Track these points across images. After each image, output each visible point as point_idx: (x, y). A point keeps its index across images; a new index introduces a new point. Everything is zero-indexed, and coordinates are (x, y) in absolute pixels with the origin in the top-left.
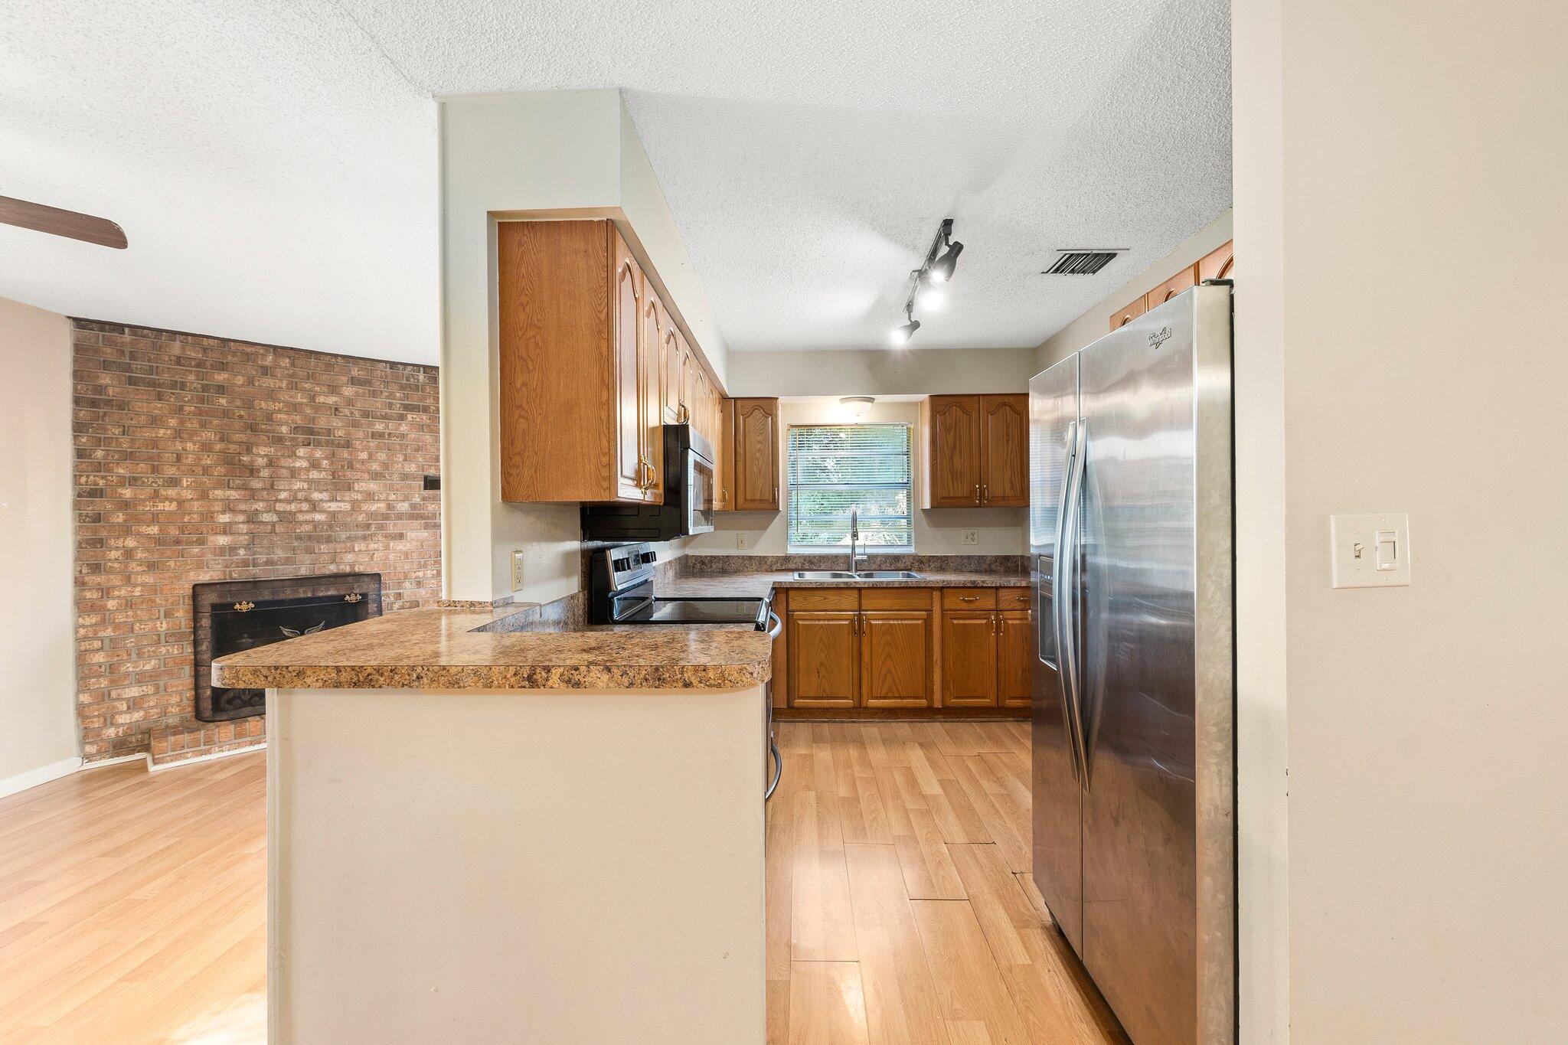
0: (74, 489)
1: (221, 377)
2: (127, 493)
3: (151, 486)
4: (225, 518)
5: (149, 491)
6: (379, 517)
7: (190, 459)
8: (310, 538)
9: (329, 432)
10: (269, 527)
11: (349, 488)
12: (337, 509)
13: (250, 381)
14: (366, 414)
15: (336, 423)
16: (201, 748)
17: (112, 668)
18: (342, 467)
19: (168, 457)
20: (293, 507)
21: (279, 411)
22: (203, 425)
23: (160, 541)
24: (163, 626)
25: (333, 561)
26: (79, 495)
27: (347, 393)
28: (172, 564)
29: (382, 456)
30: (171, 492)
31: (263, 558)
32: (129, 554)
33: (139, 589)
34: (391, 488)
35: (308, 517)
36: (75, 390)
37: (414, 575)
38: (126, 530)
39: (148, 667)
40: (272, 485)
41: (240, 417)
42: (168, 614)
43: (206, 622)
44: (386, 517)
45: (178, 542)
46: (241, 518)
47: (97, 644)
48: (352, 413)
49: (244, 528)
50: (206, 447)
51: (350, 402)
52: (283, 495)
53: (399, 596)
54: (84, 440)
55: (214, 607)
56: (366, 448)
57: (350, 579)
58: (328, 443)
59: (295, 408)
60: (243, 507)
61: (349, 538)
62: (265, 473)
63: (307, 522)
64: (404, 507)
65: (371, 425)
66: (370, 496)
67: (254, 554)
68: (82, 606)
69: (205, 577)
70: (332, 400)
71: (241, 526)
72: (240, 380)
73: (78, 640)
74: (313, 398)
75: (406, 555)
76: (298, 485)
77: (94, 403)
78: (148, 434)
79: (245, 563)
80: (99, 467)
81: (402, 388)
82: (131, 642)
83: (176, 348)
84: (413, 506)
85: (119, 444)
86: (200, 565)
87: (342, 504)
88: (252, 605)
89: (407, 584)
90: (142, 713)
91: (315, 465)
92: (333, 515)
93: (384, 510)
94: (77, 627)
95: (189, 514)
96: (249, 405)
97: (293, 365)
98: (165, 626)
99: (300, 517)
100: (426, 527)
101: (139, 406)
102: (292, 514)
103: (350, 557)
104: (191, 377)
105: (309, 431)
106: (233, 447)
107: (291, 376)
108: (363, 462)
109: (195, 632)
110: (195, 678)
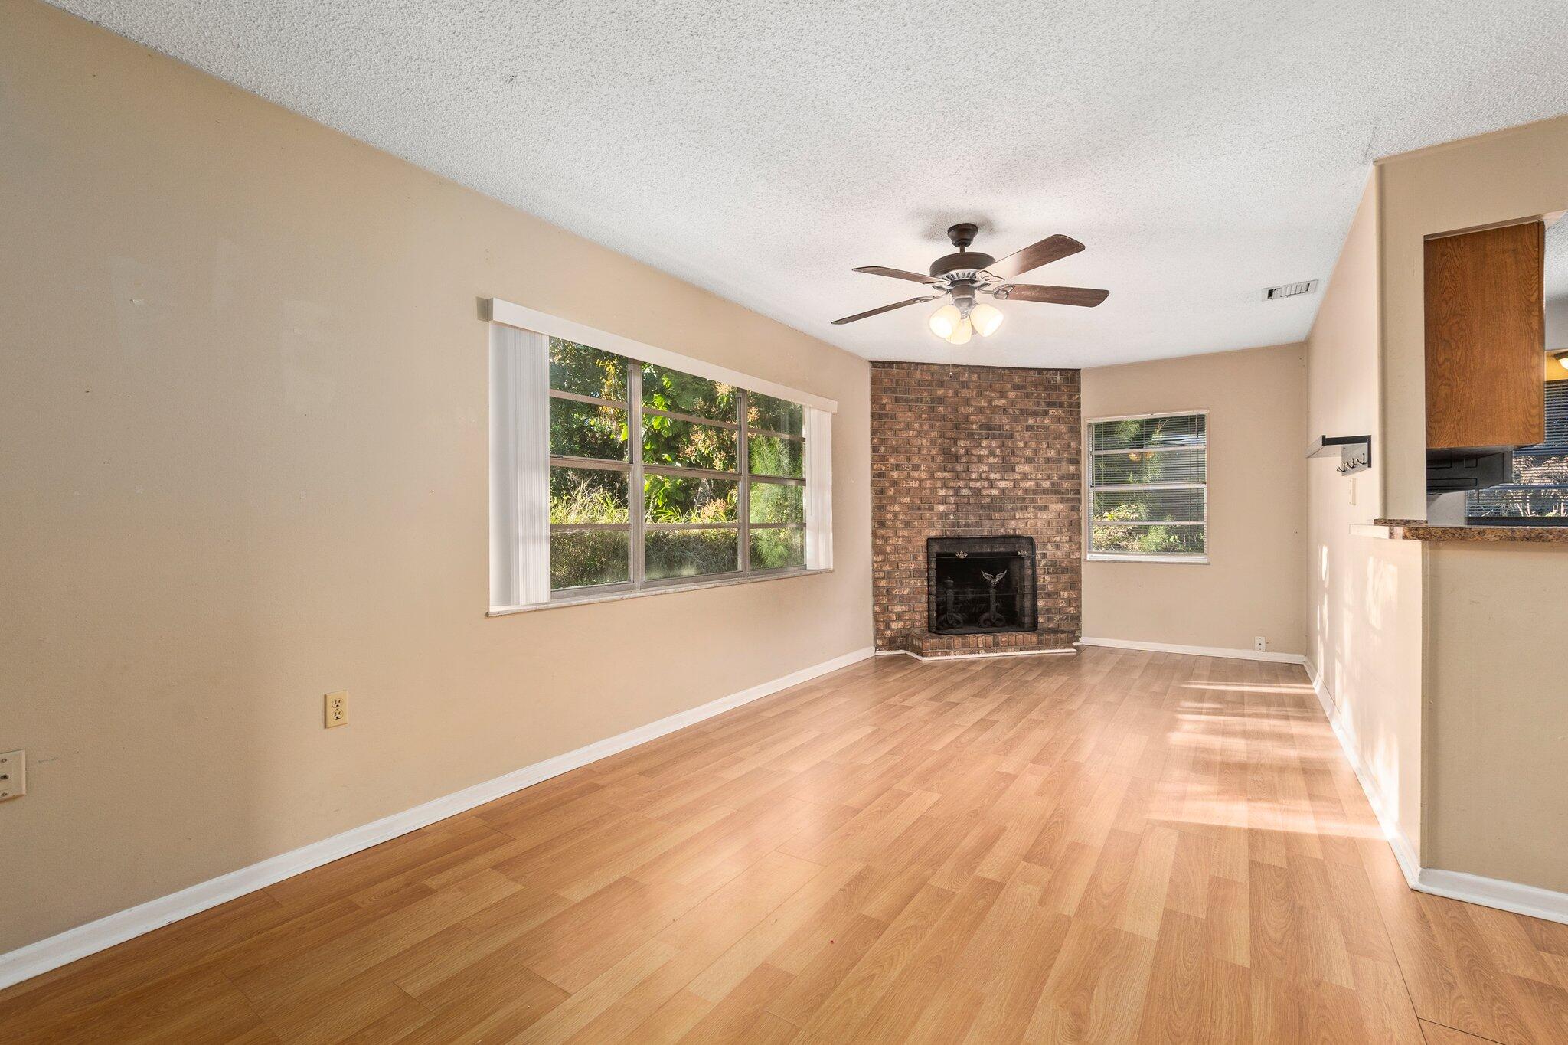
0: (871, 473)
1: (940, 392)
2: (895, 475)
3: (906, 470)
4: (942, 492)
5: (905, 473)
6: (1031, 492)
7: (925, 451)
8: (989, 508)
9: (1000, 427)
10: (966, 499)
11: (1013, 470)
12: (1005, 486)
13: (956, 393)
14: (1023, 412)
15: (1005, 420)
16: (946, 650)
17: (889, 591)
18: (1008, 453)
19: (915, 450)
20: (979, 485)
21: (972, 414)
22: (932, 427)
23: (910, 508)
24: (912, 566)
25: (1003, 526)
26: (874, 477)
27: (1011, 397)
28: (916, 523)
29: (1032, 444)
30: (915, 474)
31: (962, 522)
32: (896, 515)
33: (901, 539)
34: (1038, 469)
35: (988, 492)
36: (872, 408)
37: (1054, 540)
38: (895, 501)
39: (905, 593)
40: (968, 468)
41: (951, 420)
42: (915, 558)
43: (933, 565)
44: (1035, 492)
45: (919, 509)
46: (951, 492)
47: (882, 574)
48: (1014, 412)
49: (952, 499)
50: (933, 443)
51: (1013, 404)
52: (974, 476)
53: (1044, 555)
54: (875, 441)
55: (938, 555)
56: (1023, 439)
57: (1013, 540)
58: (1000, 436)
59: (980, 411)
60: (952, 484)
61: (1012, 508)
62: (964, 460)
63: (988, 496)
64: (1046, 484)
65: (1026, 420)
66: (1026, 476)
67: (959, 518)
68: (877, 550)
69: (933, 533)
70: (1002, 402)
71: (951, 498)
72: (950, 393)
73: (875, 571)
74: (990, 402)
75: (1049, 523)
76: (983, 468)
77: (880, 416)
78: (904, 435)
79: (955, 525)
80: (883, 458)
81: (1046, 389)
82: (898, 575)
83: (918, 375)
84: (1053, 484)
85: (891, 442)
86: (931, 526)
87: (1007, 482)
88: (966, 555)
89: (1049, 547)
90: (903, 623)
91: (992, 453)
92: (1003, 490)
93: (1034, 487)
94: (874, 562)
95: (925, 489)
96: (955, 411)
97: (979, 379)
98: (913, 565)
99: (984, 492)
100: (1061, 501)
101: (901, 416)
102: (979, 489)
103: (1013, 523)
104: (926, 394)
105: (989, 427)
106: (947, 441)
107: (978, 387)
108: (1020, 449)
109: (928, 571)
110: (929, 604)
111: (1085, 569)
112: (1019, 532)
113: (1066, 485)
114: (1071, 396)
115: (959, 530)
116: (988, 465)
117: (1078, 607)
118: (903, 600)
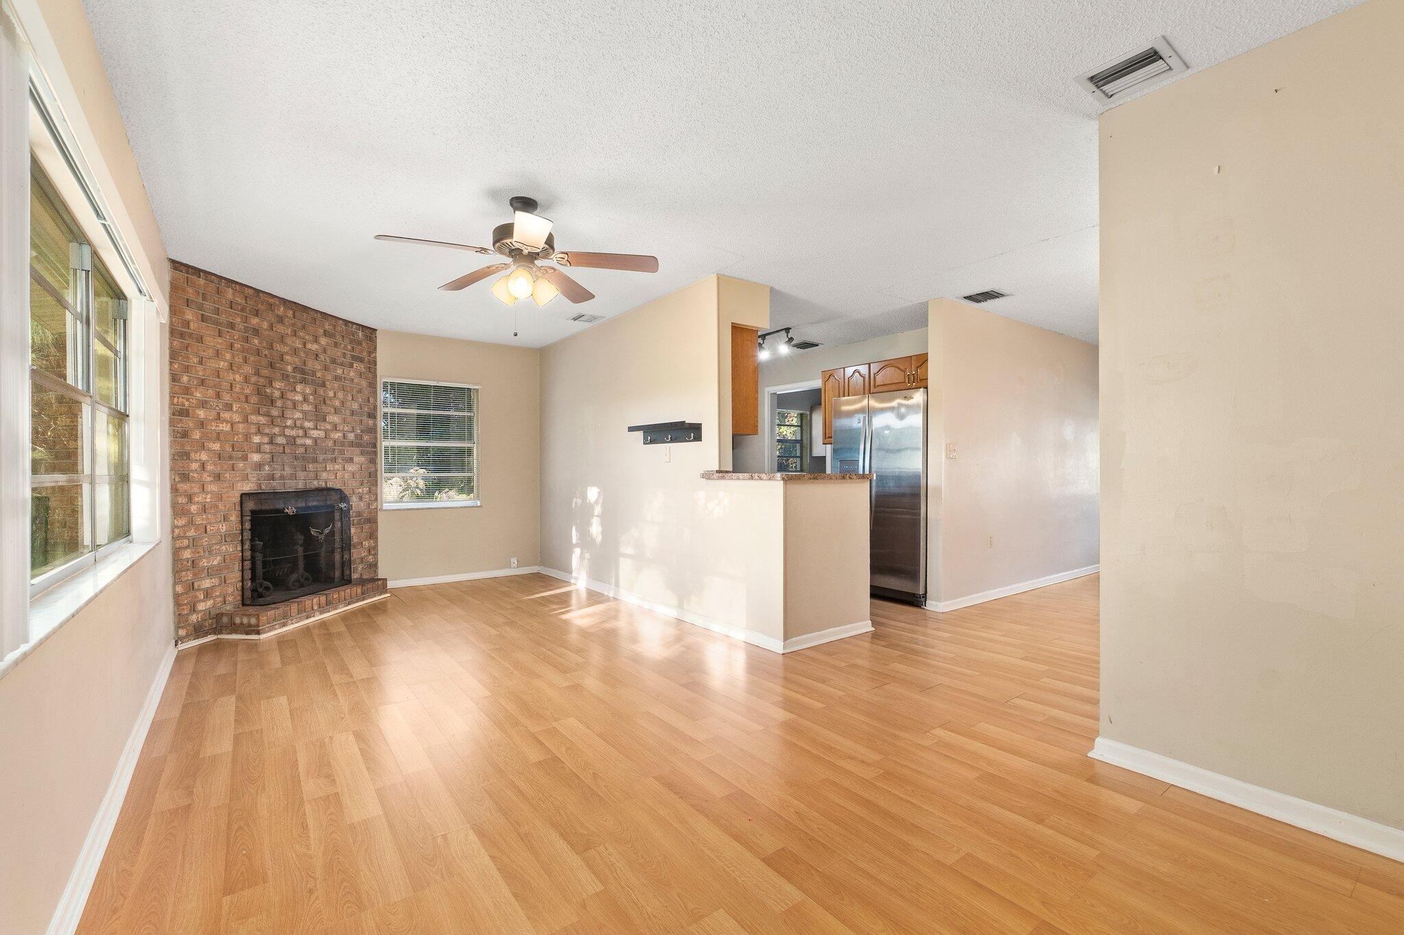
0: (170, 408)
1: (255, 321)
3: (215, 409)
4: (257, 439)
5: (214, 413)
6: (339, 444)
7: (237, 389)
8: (304, 459)
9: (314, 373)
10: (282, 448)
11: (325, 420)
12: (318, 436)
13: (271, 327)
14: (334, 361)
15: (317, 366)
16: (282, 621)
17: (193, 563)
18: (320, 402)
19: (226, 385)
20: (293, 433)
22: (245, 361)
23: (220, 456)
24: (223, 528)
25: (316, 478)
26: (174, 414)
27: (322, 343)
28: (227, 475)
29: (340, 395)
30: (226, 415)
31: (278, 474)
32: (203, 465)
33: (209, 496)
34: (345, 421)
35: (302, 441)
36: (171, 322)
37: (357, 491)
38: (201, 446)
39: (215, 563)
40: (283, 414)
41: (266, 356)
42: (225, 519)
43: (248, 526)
44: (343, 444)
45: (231, 458)
46: (266, 440)
47: (186, 542)
48: (325, 359)
49: (267, 448)
50: (246, 379)
51: (324, 350)
52: (289, 423)
54: (176, 366)
55: (253, 512)
56: (332, 388)
57: (325, 492)
58: (313, 382)
59: (295, 351)
60: (267, 431)
61: (324, 459)
62: (279, 403)
63: (303, 445)
64: (351, 436)
65: (335, 369)
66: (335, 427)
67: (273, 470)
68: (176, 510)
69: (248, 487)
70: (314, 347)
71: (266, 446)
72: (265, 325)
73: (174, 539)
74: (305, 344)
75: (354, 475)
76: (298, 415)
77: (182, 335)
78: (213, 364)
79: (270, 477)
80: (187, 391)
81: (351, 342)
82: (206, 541)
83: (230, 293)
84: (356, 436)
85: (196, 371)
86: (246, 478)
87: (319, 432)
88: (294, 510)
89: (354, 498)
90: (212, 601)
91: (305, 400)
92: (315, 440)
93: (342, 439)
94: (174, 527)
95: (237, 434)
96: (270, 347)
97: (294, 316)
98: (224, 527)
99: (299, 441)
100: (362, 453)
101: (209, 340)
102: (294, 438)
103: (324, 475)
104: (239, 320)
105: (303, 372)
106: (262, 380)
107: (293, 325)
108: (330, 399)
109: (242, 534)
110: (243, 573)
111: (381, 519)
112: (330, 485)
113: (366, 438)
114: (369, 353)
115: (274, 483)
116: (302, 411)
117: (376, 555)
118: (210, 572)
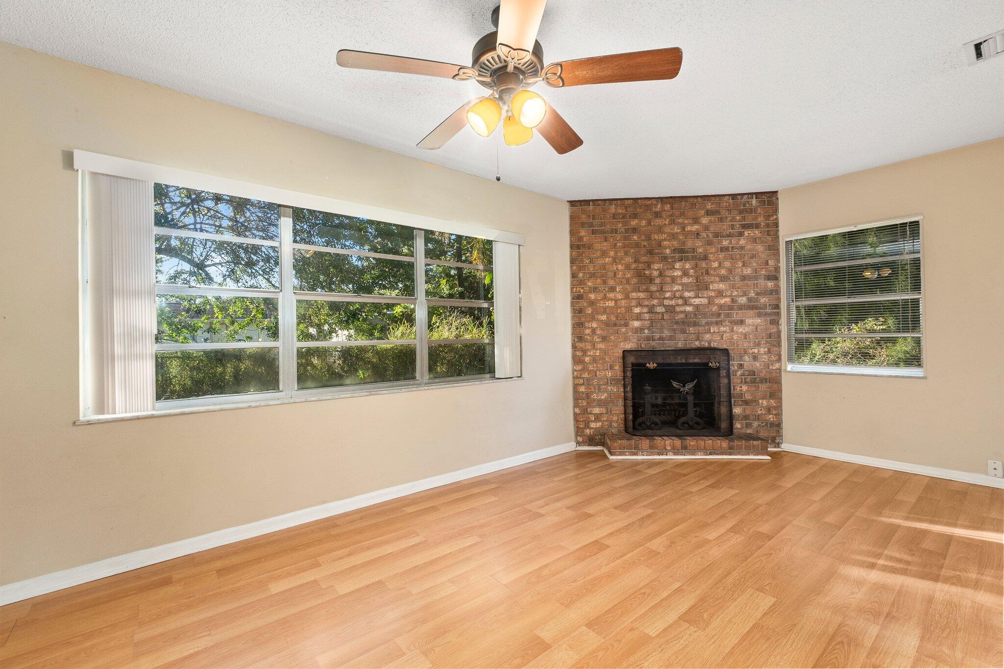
0: (571, 295)
1: (634, 223)
2: (592, 296)
3: (602, 292)
4: (637, 310)
5: (602, 295)
6: (726, 308)
7: (620, 275)
8: (683, 322)
9: (694, 250)
10: (660, 316)
11: (707, 288)
12: (699, 303)
13: (649, 223)
14: (716, 235)
15: (698, 243)
16: (633, 451)
17: (588, 396)
18: (702, 273)
19: (611, 274)
20: (673, 302)
21: (665, 240)
22: (626, 253)
23: (607, 324)
24: (609, 374)
25: (698, 339)
26: (573, 299)
27: (704, 222)
28: (612, 337)
29: (727, 264)
30: (611, 295)
31: (657, 336)
32: (594, 331)
33: (598, 351)
34: (733, 287)
35: (682, 309)
36: (571, 241)
37: (751, 351)
38: (593, 318)
39: (603, 397)
40: (662, 288)
41: (644, 246)
42: (611, 368)
43: (629, 374)
44: (731, 308)
45: (615, 325)
46: (645, 310)
47: (581, 381)
48: (708, 235)
49: (647, 316)
50: (628, 267)
51: (706, 228)
52: (668, 295)
53: (741, 366)
54: (574, 268)
55: (633, 365)
56: (717, 260)
57: (708, 352)
58: (694, 258)
59: (673, 236)
60: (646, 303)
61: (707, 323)
62: (658, 281)
63: (681, 312)
64: (743, 300)
65: (720, 242)
66: (720, 294)
67: (653, 333)
68: (576, 360)
69: (629, 346)
70: (695, 228)
71: (645, 315)
72: (644, 223)
73: (574, 378)
74: (683, 229)
75: (745, 336)
76: (676, 288)
77: (578, 247)
78: (601, 262)
79: (648, 339)
80: (581, 283)
81: (741, 212)
82: (596, 382)
83: (613, 209)
84: (750, 300)
85: (589, 269)
86: (626, 339)
87: (702, 300)
88: (655, 365)
89: (746, 358)
90: (601, 423)
91: (685, 274)
92: (697, 307)
93: (729, 303)
94: (574, 370)
95: (620, 308)
96: (649, 238)
97: (672, 208)
98: (610, 374)
99: (678, 309)
100: (759, 315)
101: (597, 246)
102: (673, 307)
103: (708, 336)
104: (620, 225)
105: (682, 251)
106: (641, 266)
107: (671, 216)
108: (715, 269)
109: (624, 379)
110: (625, 407)
111: (785, 380)
112: (714, 345)
113: (763, 300)
114: (767, 217)
115: (653, 343)
116: (682, 284)
117: (779, 415)
118: (600, 403)
